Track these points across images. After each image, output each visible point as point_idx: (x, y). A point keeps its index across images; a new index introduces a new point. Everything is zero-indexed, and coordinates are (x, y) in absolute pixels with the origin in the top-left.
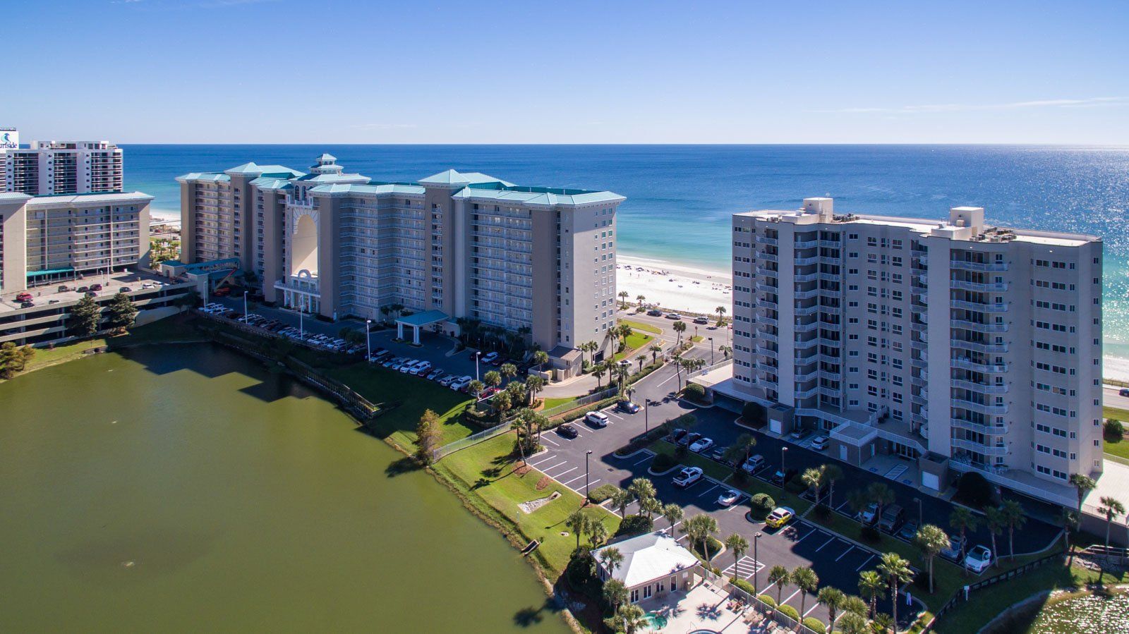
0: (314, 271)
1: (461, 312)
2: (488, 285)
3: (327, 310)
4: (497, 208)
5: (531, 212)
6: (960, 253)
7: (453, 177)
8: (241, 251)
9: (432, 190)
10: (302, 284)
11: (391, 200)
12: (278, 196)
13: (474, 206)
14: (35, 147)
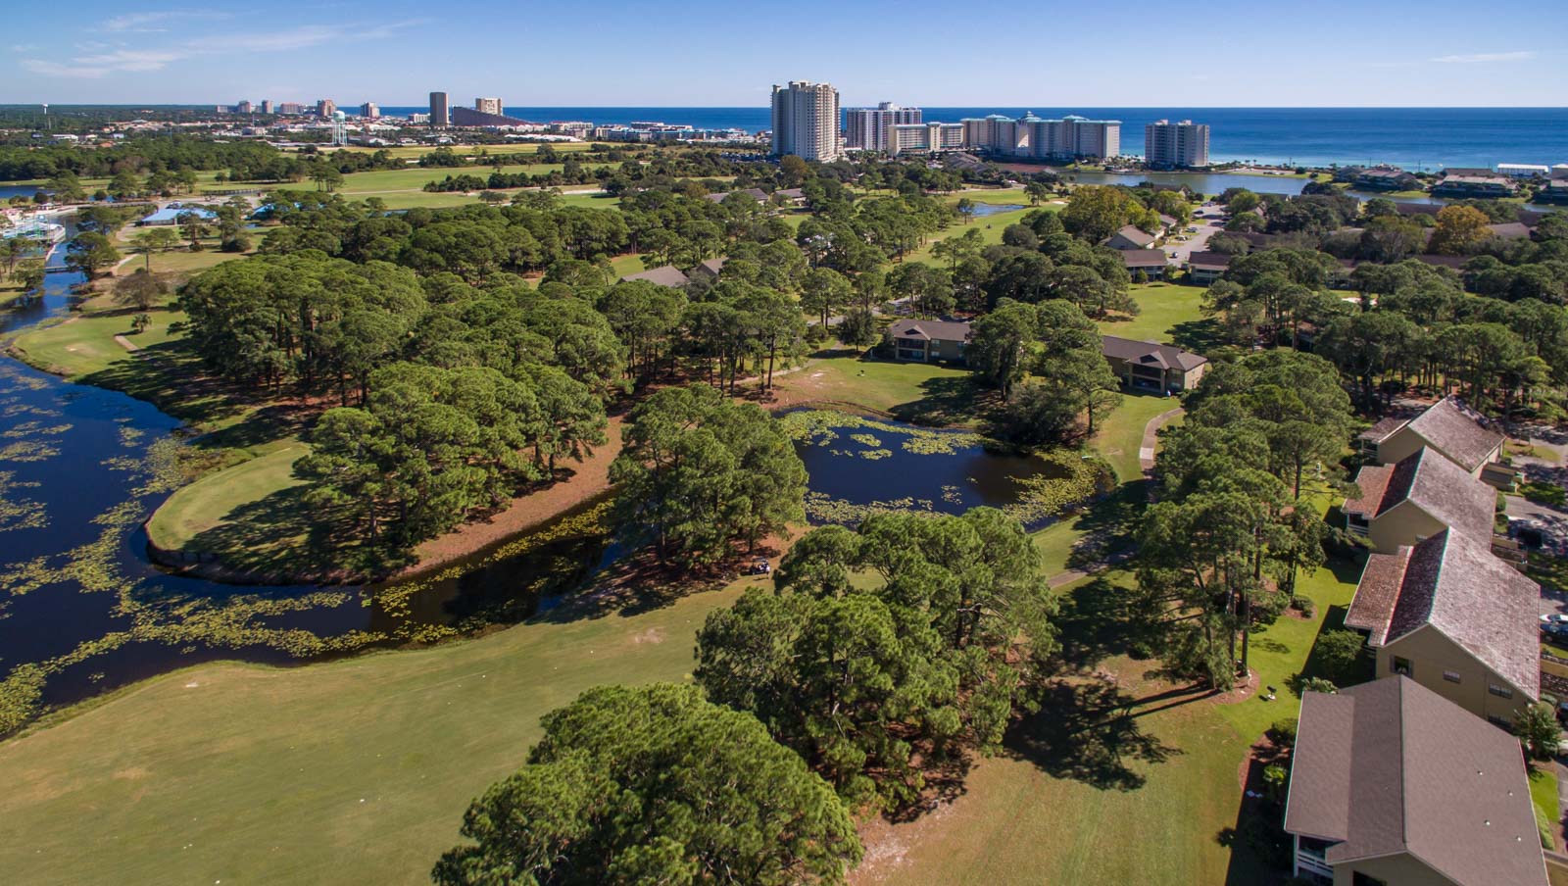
0: (1027, 145)
1: (1075, 152)
2: (1082, 146)
3: (1032, 154)
4: (1085, 124)
5: (1096, 125)
6: (1182, 127)
7: (1073, 117)
8: (992, 140)
9: (1067, 121)
10: (1022, 148)
11: (1052, 123)
12: (1014, 124)
13: (1079, 124)
14: (897, 109)
